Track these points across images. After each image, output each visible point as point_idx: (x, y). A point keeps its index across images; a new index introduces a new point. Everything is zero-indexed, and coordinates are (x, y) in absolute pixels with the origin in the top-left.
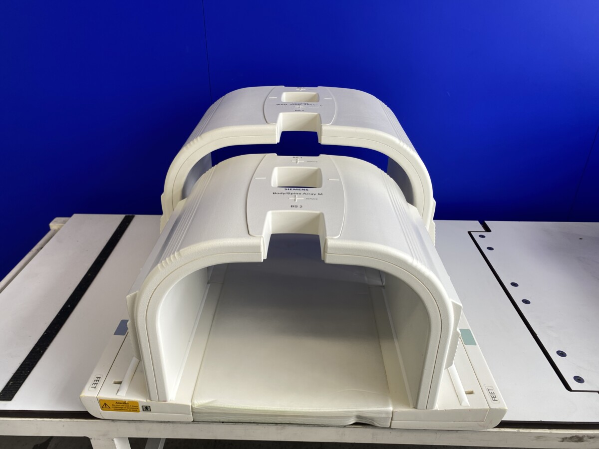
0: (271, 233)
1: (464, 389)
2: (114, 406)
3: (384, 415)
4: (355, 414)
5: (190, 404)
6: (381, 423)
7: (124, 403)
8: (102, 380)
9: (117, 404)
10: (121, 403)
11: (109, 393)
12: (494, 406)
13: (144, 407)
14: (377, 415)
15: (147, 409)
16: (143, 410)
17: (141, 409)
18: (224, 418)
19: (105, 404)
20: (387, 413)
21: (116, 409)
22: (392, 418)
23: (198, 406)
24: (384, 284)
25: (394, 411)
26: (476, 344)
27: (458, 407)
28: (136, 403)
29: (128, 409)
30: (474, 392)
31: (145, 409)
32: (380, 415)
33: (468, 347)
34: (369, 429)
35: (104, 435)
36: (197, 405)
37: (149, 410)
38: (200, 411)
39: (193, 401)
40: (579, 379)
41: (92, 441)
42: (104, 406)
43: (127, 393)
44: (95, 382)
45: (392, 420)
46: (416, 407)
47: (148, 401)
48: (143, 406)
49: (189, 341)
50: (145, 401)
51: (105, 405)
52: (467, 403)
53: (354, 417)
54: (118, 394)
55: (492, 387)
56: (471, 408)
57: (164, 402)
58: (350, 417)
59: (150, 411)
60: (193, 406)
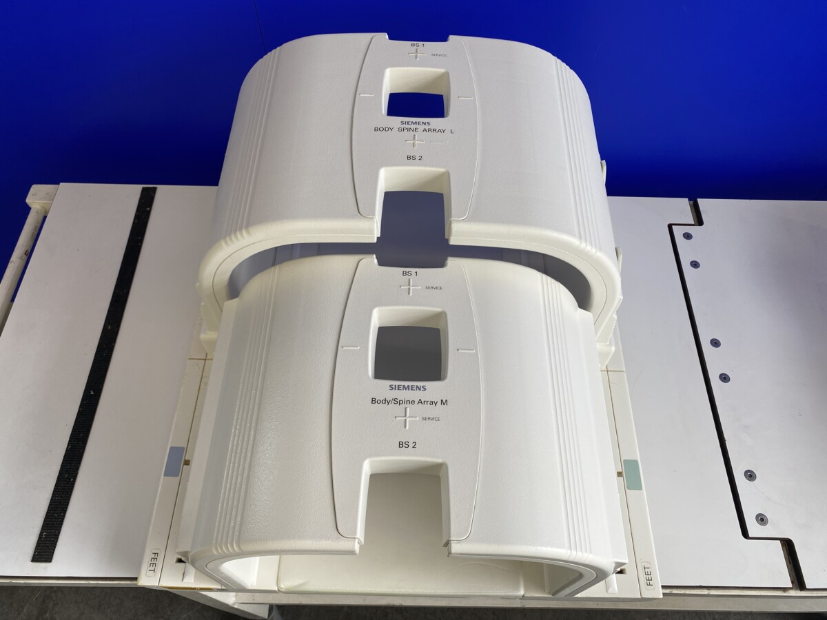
5: (276, 588)
8: (161, 558)
11: (172, 578)
12: (647, 593)
25: (526, 595)
26: (641, 488)
30: (627, 570)
33: (630, 493)
36: (285, 589)
39: (279, 584)
40: (762, 519)
43: (195, 577)
44: (152, 562)
52: (614, 589)
54: (184, 581)
55: (650, 563)
56: (619, 595)
60: (280, 590)
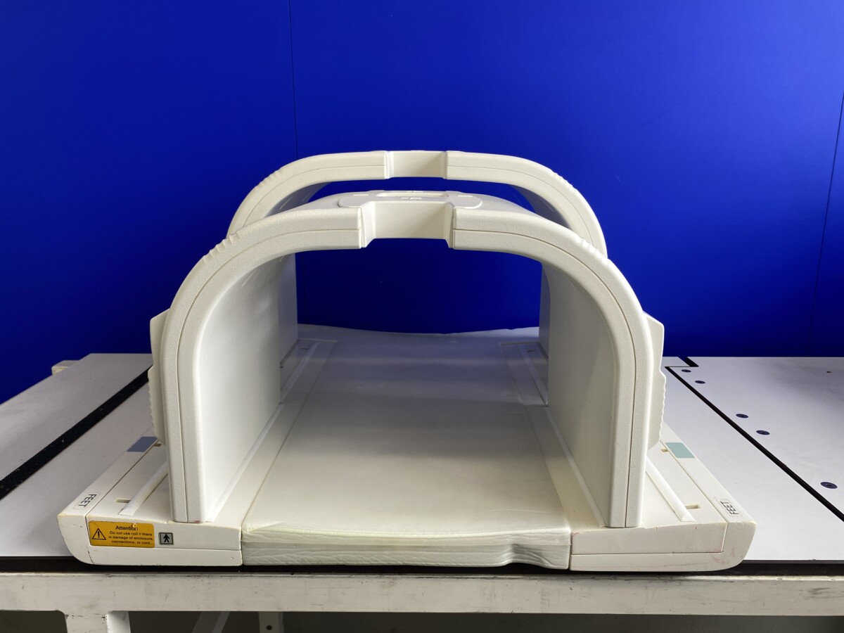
0: (375, 238)
1: (684, 503)
2: (112, 535)
3: (557, 542)
4: (510, 540)
5: (240, 529)
6: (553, 561)
7: (131, 528)
8: (97, 499)
9: (119, 531)
10: (124, 528)
11: (107, 512)
12: (733, 519)
13: (163, 536)
14: (547, 543)
15: (167, 539)
16: (161, 543)
17: (157, 540)
18: (294, 555)
19: (98, 531)
20: (562, 538)
21: (116, 543)
22: (571, 547)
23: (254, 531)
24: (547, 403)
25: (575, 532)
26: (693, 457)
27: (676, 523)
28: (150, 526)
29: (136, 541)
30: (700, 505)
31: (163, 540)
32: (552, 543)
33: (682, 460)
34: (535, 582)
35: (91, 607)
36: (251, 530)
37: (170, 542)
38: (256, 541)
39: (244, 523)
41: (69, 621)
42: (96, 536)
43: (136, 512)
44: (86, 500)
45: (571, 553)
46: (608, 526)
47: (171, 522)
48: (160, 533)
49: (245, 459)
50: (165, 523)
51: (98, 534)
52: (689, 518)
53: (509, 548)
54: (122, 513)
55: (727, 500)
56: (698, 523)
57: (196, 524)
58: (501, 548)
59: (172, 543)
60: (244, 532)
